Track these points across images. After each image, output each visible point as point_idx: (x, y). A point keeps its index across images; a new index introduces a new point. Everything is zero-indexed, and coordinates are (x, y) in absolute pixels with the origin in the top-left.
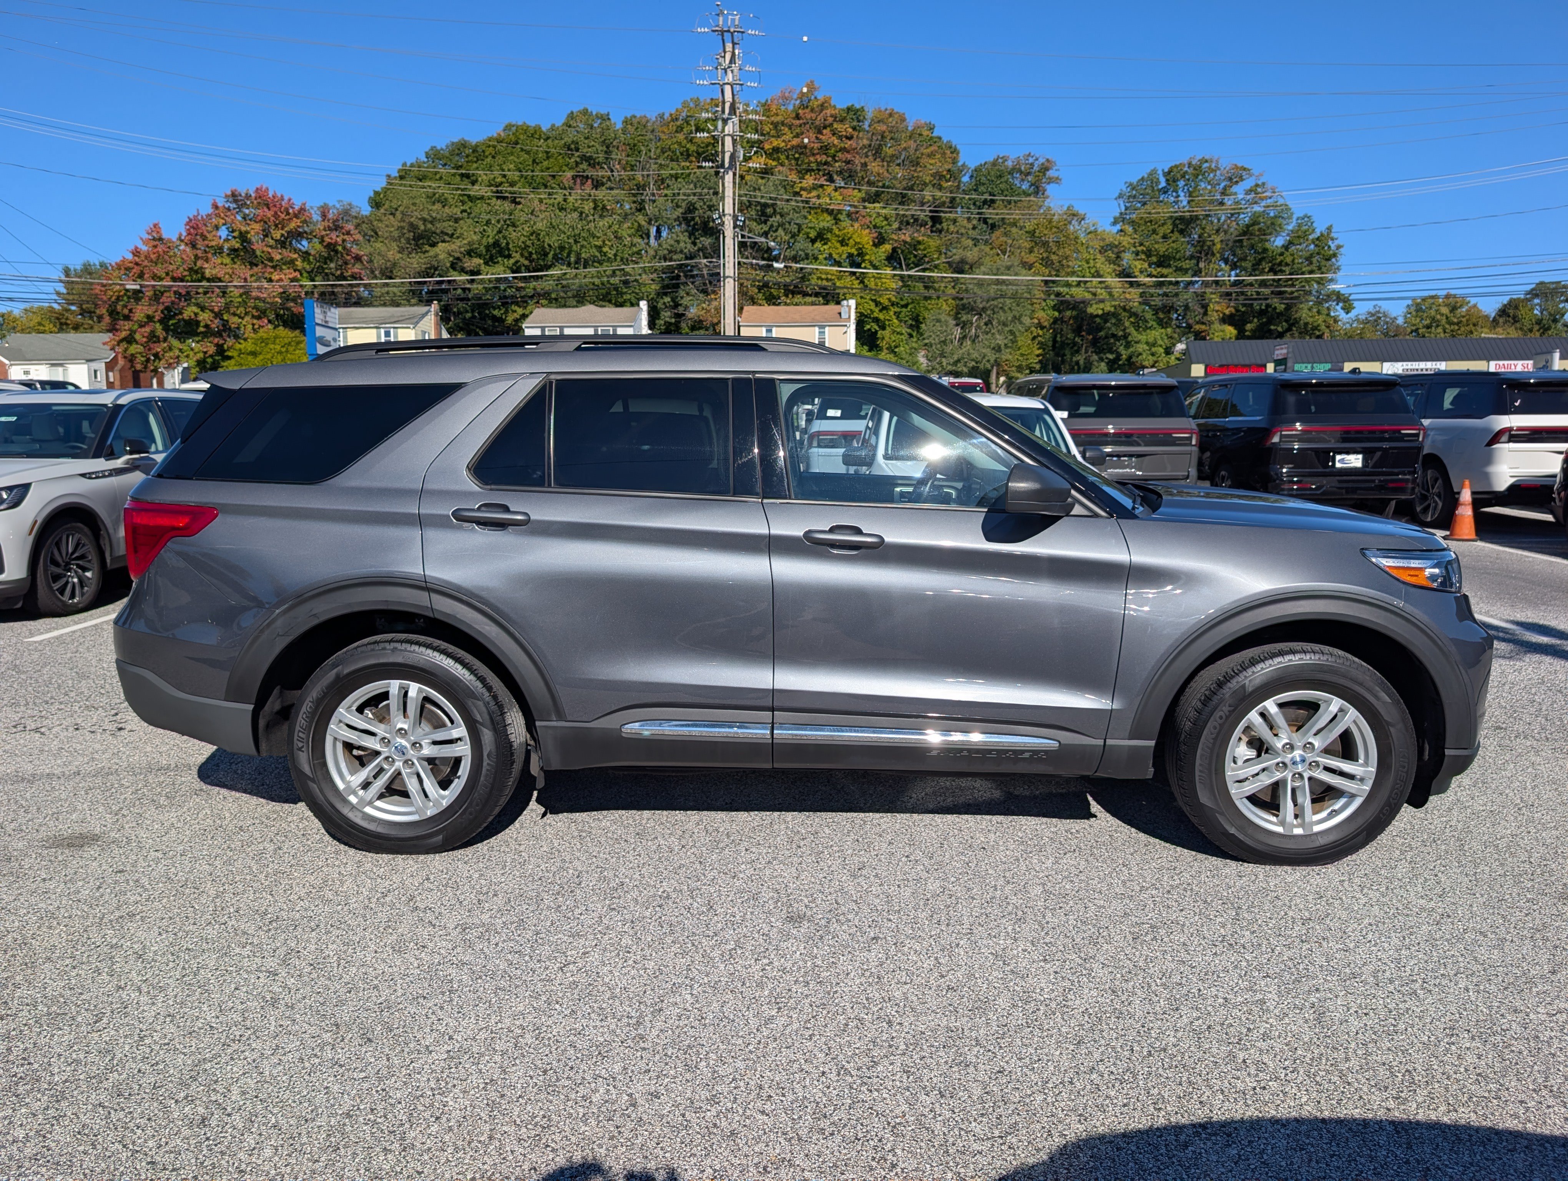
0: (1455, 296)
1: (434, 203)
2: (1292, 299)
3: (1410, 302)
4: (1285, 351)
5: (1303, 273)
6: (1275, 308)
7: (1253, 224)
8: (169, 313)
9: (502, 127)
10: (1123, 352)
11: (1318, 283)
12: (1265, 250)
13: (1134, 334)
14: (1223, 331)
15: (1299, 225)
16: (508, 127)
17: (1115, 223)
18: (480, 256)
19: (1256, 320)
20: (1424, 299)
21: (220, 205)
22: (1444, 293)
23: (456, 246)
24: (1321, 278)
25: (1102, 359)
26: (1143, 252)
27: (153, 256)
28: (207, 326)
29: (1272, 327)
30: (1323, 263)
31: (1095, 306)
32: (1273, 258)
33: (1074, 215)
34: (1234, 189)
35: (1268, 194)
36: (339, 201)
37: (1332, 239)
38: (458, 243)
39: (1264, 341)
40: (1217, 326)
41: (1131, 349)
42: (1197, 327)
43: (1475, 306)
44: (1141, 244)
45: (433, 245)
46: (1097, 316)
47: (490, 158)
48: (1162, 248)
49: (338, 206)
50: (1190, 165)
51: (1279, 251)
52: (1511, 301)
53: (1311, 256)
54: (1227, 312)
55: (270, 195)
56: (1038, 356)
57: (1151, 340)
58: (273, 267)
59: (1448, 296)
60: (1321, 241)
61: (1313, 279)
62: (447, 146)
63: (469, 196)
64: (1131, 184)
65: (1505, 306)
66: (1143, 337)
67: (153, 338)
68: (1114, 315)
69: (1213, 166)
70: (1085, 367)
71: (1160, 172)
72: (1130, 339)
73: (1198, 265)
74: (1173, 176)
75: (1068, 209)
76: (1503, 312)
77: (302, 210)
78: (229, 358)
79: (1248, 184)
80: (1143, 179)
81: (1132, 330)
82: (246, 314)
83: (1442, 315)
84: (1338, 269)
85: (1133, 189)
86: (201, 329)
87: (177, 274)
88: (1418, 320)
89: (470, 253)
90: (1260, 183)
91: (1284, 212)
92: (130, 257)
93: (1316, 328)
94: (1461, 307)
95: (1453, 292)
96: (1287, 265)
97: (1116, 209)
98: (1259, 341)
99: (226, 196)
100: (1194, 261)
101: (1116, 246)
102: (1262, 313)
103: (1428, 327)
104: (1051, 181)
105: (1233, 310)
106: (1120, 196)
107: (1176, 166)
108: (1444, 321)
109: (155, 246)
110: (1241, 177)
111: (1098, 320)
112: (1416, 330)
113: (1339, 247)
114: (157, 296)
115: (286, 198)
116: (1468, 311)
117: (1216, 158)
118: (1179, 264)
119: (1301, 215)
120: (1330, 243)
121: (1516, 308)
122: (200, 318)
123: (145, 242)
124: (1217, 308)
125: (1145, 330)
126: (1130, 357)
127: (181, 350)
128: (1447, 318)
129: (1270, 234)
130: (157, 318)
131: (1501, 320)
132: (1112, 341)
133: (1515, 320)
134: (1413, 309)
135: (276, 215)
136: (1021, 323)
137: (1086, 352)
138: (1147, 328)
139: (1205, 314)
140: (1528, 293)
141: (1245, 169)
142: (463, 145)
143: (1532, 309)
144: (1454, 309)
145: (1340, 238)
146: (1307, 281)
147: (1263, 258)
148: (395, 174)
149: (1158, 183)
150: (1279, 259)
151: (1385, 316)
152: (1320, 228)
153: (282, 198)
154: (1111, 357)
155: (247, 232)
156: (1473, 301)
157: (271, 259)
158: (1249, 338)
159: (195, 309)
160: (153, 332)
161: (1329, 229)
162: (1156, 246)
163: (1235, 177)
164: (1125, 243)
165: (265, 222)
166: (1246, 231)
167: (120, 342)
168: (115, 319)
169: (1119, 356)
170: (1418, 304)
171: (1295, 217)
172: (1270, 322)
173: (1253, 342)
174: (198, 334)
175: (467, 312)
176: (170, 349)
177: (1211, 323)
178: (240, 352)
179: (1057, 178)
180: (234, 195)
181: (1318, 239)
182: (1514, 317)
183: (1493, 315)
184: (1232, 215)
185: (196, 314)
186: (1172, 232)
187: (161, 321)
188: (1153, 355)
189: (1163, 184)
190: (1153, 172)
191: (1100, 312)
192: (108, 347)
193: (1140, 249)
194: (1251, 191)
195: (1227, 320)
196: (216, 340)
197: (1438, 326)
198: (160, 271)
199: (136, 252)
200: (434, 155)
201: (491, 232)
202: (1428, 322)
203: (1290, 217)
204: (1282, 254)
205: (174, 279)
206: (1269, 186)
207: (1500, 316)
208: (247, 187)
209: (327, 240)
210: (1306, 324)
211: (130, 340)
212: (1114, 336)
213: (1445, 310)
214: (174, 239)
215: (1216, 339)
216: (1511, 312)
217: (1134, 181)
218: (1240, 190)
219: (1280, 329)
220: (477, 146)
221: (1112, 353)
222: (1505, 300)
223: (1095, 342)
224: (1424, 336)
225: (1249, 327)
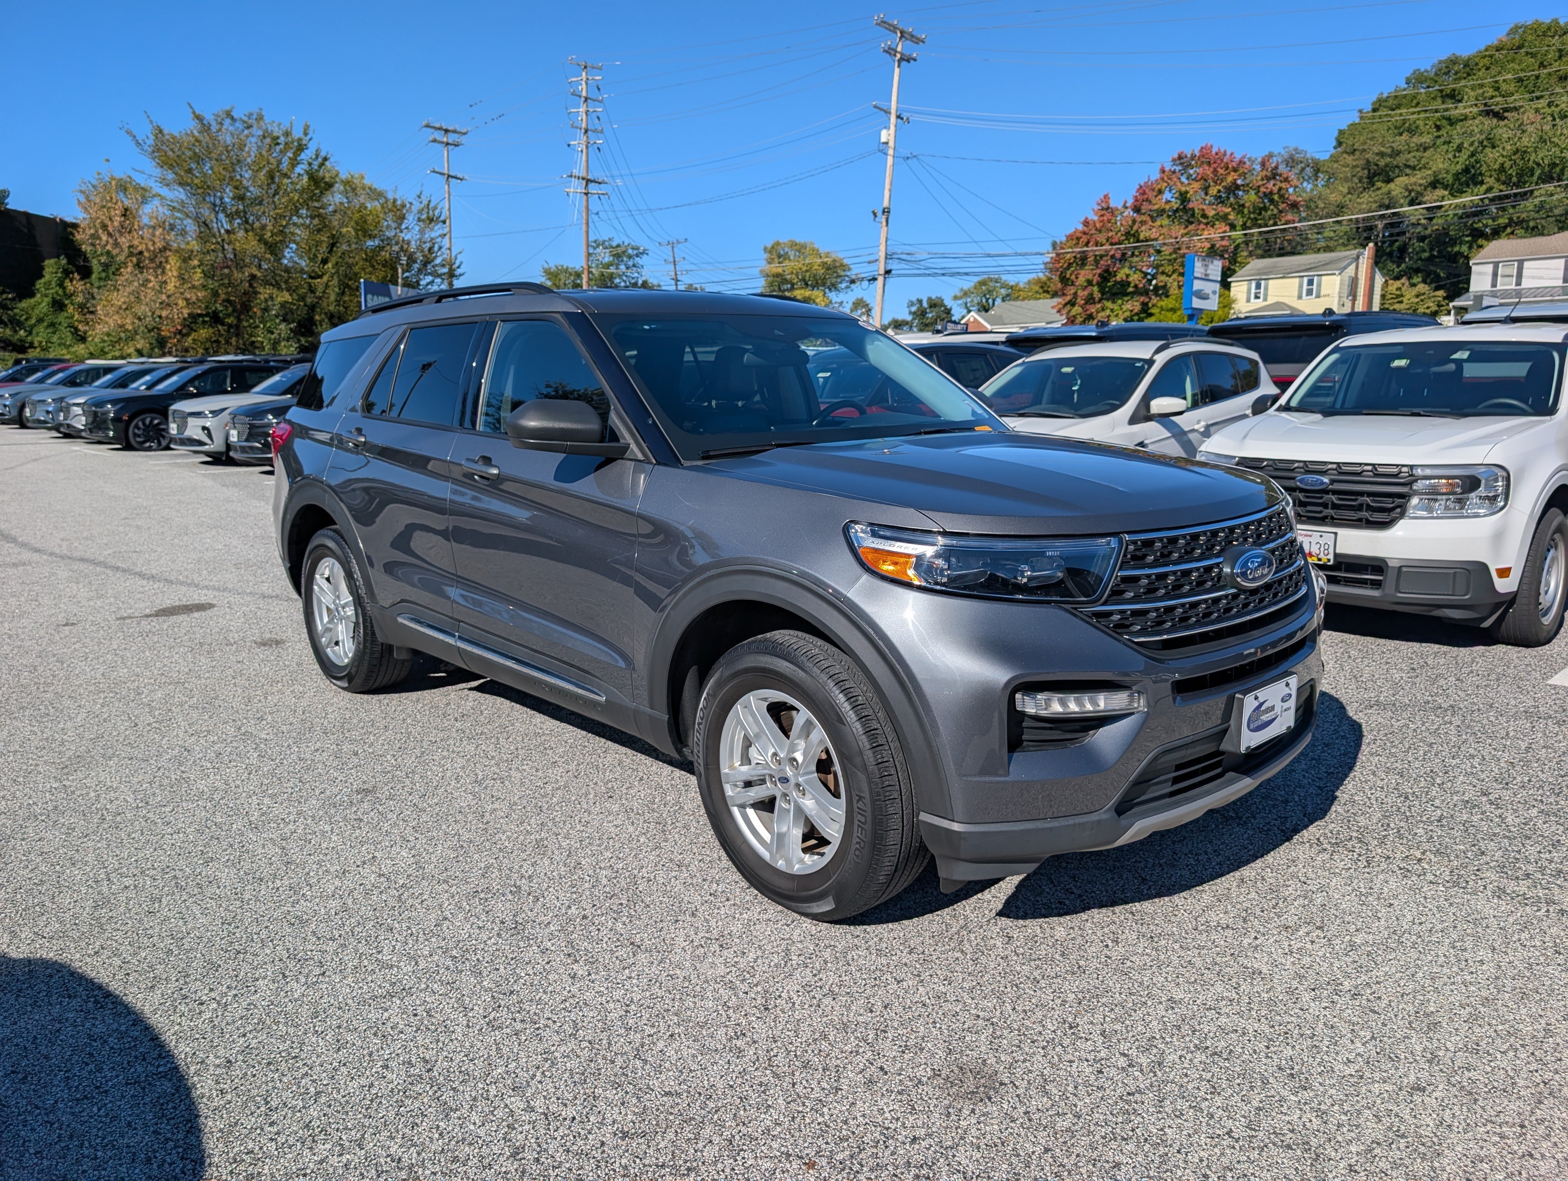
1: (1401, 134)
8: (1106, 275)
9: (1507, 29)
16: (1513, 31)
18: (1446, 187)
21: (1167, 169)
23: (1419, 178)
27: (1098, 225)
28: (1136, 286)
36: (1285, 148)
38: (1419, 174)
45: (1389, 180)
47: (1483, 70)
49: (1283, 152)
55: (1214, 152)
58: (1207, 224)
62: (1433, 66)
63: (1449, 119)
67: (1090, 300)
77: (1241, 162)
78: (1151, 315)
82: (1174, 272)
86: (1131, 289)
87: (1116, 240)
89: (1434, 184)
92: (1080, 227)
99: (1174, 160)
109: (1102, 216)
114: (1098, 259)
115: (1228, 153)
122: (1131, 279)
123: (1096, 214)
127: (1112, 310)
130: (1095, 282)
135: (1215, 171)
142: (1454, 61)
148: (1369, 108)
153: (1225, 154)
155: (1187, 192)
157: (1204, 216)
159: (1127, 270)
160: (1091, 294)
165: (1206, 180)
167: (1066, 304)
168: (1066, 285)
174: (1127, 294)
175: (1424, 251)
176: (1103, 310)
178: (1162, 309)
180: (1180, 157)
185: (1128, 276)
187: (1098, 284)
192: (1055, 311)
196: (1142, 299)
198: (1101, 238)
199: (1086, 223)
200: (1418, 79)
201: (1464, 156)
205: (1112, 244)
208: (1192, 148)
209: (1262, 189)
211: (1072, 303)
214: (1120, 207)
220: (1469, 59)
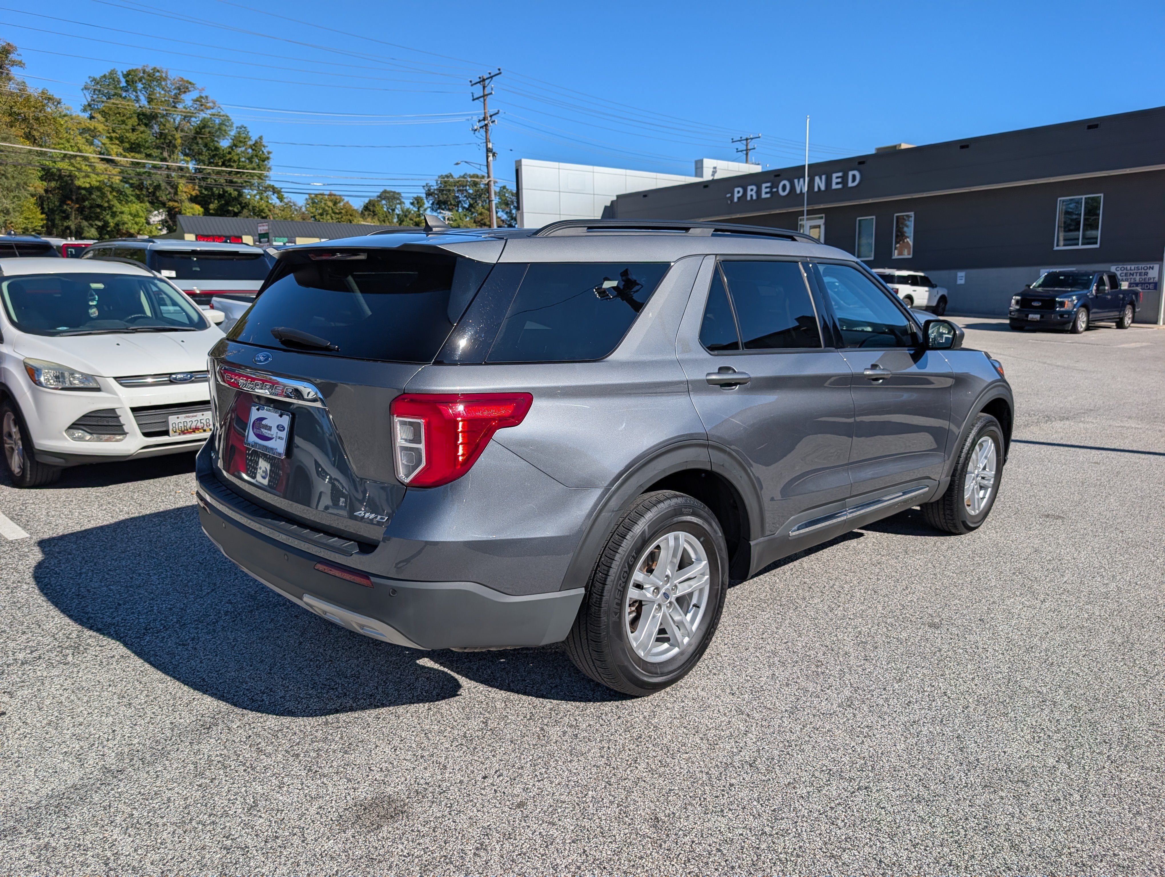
0: (335, 195)
2: (241, 187)
3: (307, 196)
4: (266, 228)
5: (247, 169)
6: (230, 194)
7: (204, 127)
10: (110, 220)
11: (260, 178)
12: (217, 149)
13: (118, 207)
14: (192, 208)
15: (239, 133)
17: (84, 110)
19: (216, 202)
20: (316, 195)
22: (327, 193)
24: (261, 174)
25: (92, 226)
26: (116, 138)
29: (230, 208)
30: (261, 163)
31: (82, 180)
32: (224, 156)
33: (49, 99)
34: (183, 96)
35: (210, 105)
37: (264, 146)
39: (225, 218)
40: (187, 204)
41: (117, 219)
42: (171, 204)
43: (347, 202)
44: (114, 131)
46: (85, 189)
48: (132, 137)
50: (144, 72)
51: (228, 151)
52: (370, 201)
53: (252, 157)
54: (194, 193)
56: (42, 220)
57: (134, 211)
59: (330, 195)
60: (257, 146)
61: (255, 174)
64: (94, 80)
65: (367, 204)
66: (126, 209)
68: (99, 189)
69: (164, 75)
70: (77, 232)
71: (119, 73)
72: (114, 209)
73: (162, 153)
74: (131, 78)
75: (43, 93)
76: (366, 208)
79: (194, 95)
80: (105, 76)
81: (115, 202)
83: (329, 207)
84: (270, 168)
85: (98, 83)
88: (314, 209)
90: (203, 95)
91: (225, 122)
93: (262, 211)
94: (339, 202)
95: (333, 192)
96: (234, 161)
97: (85, 98)
98: (221, 218)
100: (159, 151)
101: (93, 131)
102: (220, 197)
103: (321, 214)
104: (14, 63)
105: (198, 193)
106: (86, 88)
107: (133, 70)
108: (330, 211)
110: (187, 88)
111: (83, 192)
112: (314, 217)
113: (269, 153)
116: (344, 205)
117: (164, 70)
118: (148, 152)
119: (239, 125)
120: (263, 149)
121: (374, 206)
124: (185, 190)
125: (127, 203)
126: (117, 225)
128: (332, 209)
129: (218, 137)
131: (366, 213)
132: (98, 210)
133: (375, 214)
134: (310, 202)
136: (26, 190)
137: (76, 218)
138: (127, 202)
139: (176, 193)
140: (378, 197)
141: (190, 83)
143: (382, 207)
144: (335, 204)
145: (269, 147)
146: (252, 175)
147: (216, 155)
149: (119, 82)
150: (229, 157)
151: (295, 205)
152: (254, 137)
154: (100, 224)
156: (346, 199)
158: (212, 215)
161: (261, 138)
162: (128, 135)
163: (184, 88)
164: (100, 129)
166: (200, 130)
169: (106, 224)
170: (312, 199)
171: (235, 126)
172: (227, 203)
173: (217, 218)
177: (182, 201)
179: (20, 62)
181: (254, 145)
182: (374, 212)
183: (361, 209)
184: (185, 117)
186: (139, 125)
188: (136, 223)
189: (123, 84)
190: (113, 72)
191: (88, 186)
193: (114, 135)
194: (197, 101)
195: (193, 200)
197: (327, 214)
202: (320, 211)
203: (231, 126)
204: (230, 153)
206: (210, 99)
207: (365, 210)
210: (253, 207)
212: (99, 206)
213: (330, 204)
215: (188, 214)
216: (371, 208)
217: (98, 76)
218: (188, 99)
219: (236, 210)
221: (100, 221)
222: (367, 200)
223: (81, 211)
224: (319, 221)
225: (212, 206)
